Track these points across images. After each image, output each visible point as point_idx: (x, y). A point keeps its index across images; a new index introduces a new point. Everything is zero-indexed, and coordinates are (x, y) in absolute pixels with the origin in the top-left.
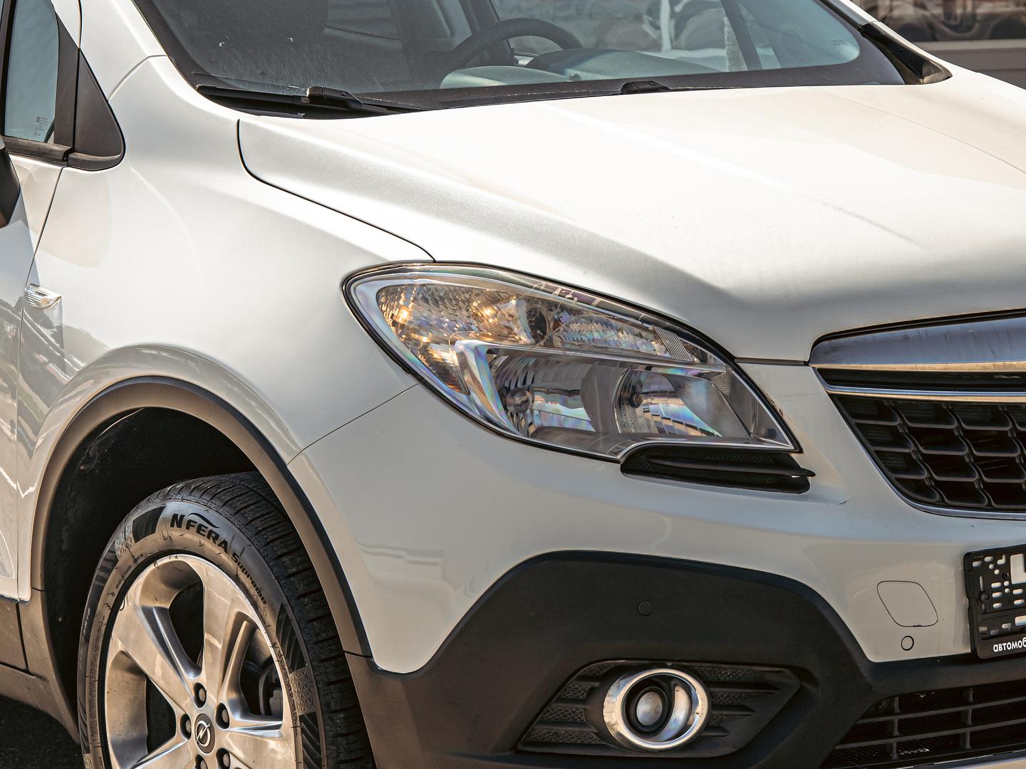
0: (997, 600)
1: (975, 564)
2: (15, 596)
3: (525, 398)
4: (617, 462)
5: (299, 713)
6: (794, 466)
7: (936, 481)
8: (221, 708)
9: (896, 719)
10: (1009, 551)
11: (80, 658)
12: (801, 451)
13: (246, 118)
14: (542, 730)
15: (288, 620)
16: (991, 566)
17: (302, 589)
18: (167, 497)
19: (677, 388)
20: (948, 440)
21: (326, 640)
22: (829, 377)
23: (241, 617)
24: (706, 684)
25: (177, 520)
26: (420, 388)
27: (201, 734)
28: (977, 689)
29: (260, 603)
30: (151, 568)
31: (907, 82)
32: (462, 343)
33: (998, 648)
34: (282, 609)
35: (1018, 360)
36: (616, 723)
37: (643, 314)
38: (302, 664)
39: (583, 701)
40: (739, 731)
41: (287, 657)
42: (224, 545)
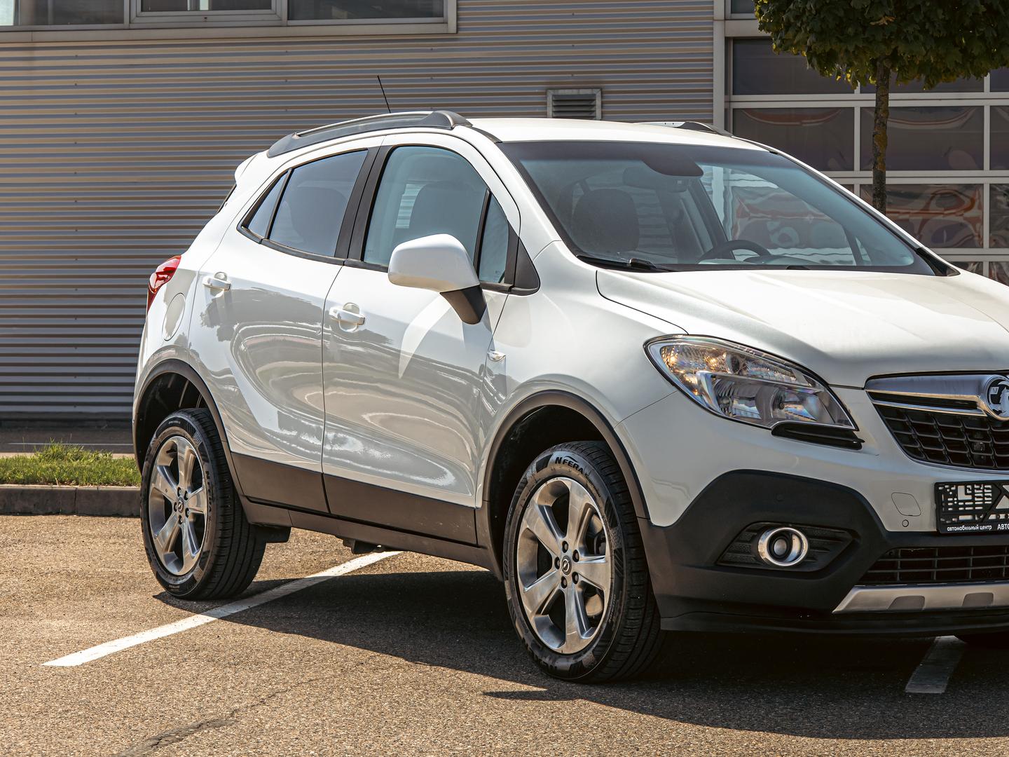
0: (951, 507)
1: (940, 488)
2: (474, 506)
3: (728, 401)
4: (770, 429)
5: (613, 549)
6: (855, 437)
7: (924, 449)
8: (576, 552)
9: (899, 561)
10: (958, 484)
11: (506, 533)
12: (858, 430)
13: (600, 270)
14: (729, 556)
15: (610, 505)
16: (948, 490)
17: (618, 490)
18: (554, 450)
19: (802, 401)
20: (930, 430)
21: (628, 514)
22: (874, 396)
23: (588, 506)
24: (808, 536)
25: (558, 460)
26: (679, 392)
27: (565, 565)
28: (941, 549)
29: (597, 497)
30: (545, 485)
31: (937, 275)
32: (699, 372)
33: (950, 529)
34: (608, 499)
35: (967, 394)
36: (764, 552)
37: (786, 362)
38: (616, 525)
39: (749, 542)
40: (823, 560)
41: (609, 522)
42: (581, 470)
